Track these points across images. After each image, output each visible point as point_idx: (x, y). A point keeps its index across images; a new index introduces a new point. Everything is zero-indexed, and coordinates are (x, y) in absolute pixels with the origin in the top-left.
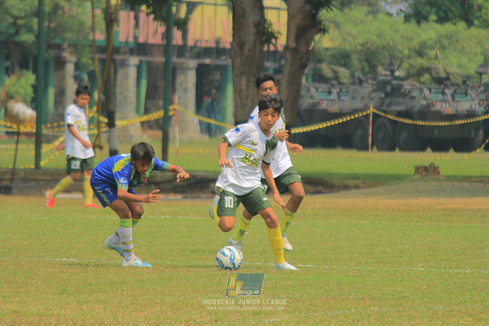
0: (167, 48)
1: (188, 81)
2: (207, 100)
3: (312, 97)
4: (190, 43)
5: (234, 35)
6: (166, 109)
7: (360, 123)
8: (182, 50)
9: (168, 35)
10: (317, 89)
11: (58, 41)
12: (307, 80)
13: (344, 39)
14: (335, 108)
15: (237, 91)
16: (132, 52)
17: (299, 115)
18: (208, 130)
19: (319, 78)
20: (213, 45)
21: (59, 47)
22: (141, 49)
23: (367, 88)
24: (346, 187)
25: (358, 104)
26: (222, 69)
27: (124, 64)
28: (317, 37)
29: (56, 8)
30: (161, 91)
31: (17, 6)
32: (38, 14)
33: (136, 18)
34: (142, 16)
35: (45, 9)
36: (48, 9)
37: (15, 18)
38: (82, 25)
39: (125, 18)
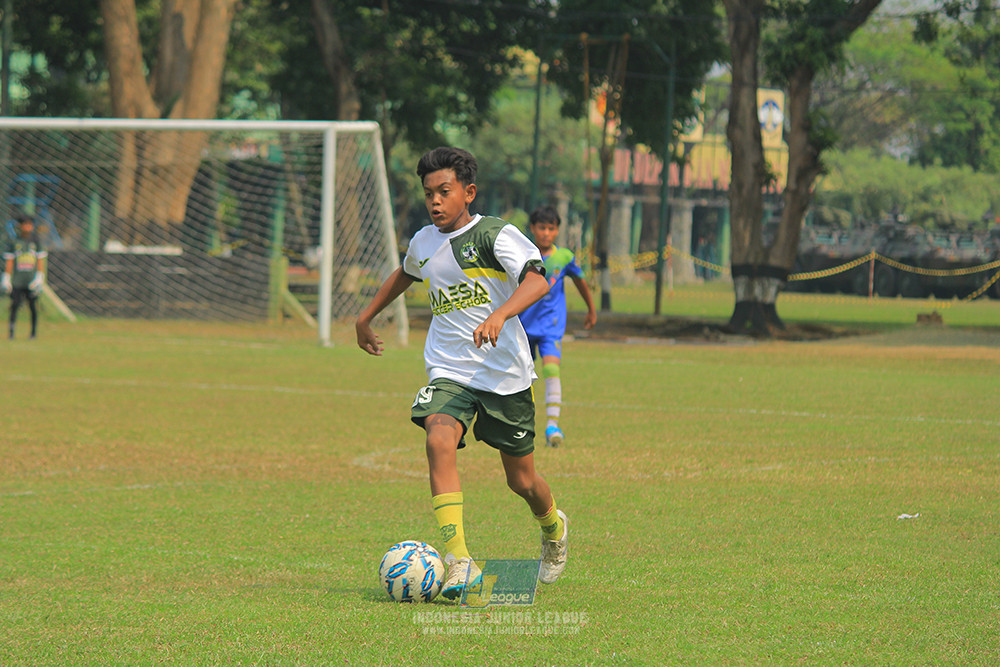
0: (663, 189)
1: (684, 222)
2: (702, 243)
3: (812, 240)
4: (687, 183)
5: (732, 176)
6: (660, 250)
7: (862, 270)
8: (678, 191)
9: (664, 175)
10: (818, 233)
11: (550, 180)
12: (807, 223)
13: (846, 183)
14: (835, 253)
15: (735, 235)
16: (627, 192)
17: (798, 258)
18: (703, 273)
19: (819, 221)
20: (709, 186)
21: (552, 187)
22: (636, 189)
23: (869, 233)
24: (845, 334)
25: (859, 249)
26: (719, 211)
27: (618, 204)
28: (819, 179)
29: (551, 146)
30: (656, 232)
31: (511, 144)
32: (533, 152)
33: (632, 158)
34: (638, 157)
35: (540, 149)
36: (542, 146)
37: (510, 157)
38: (575, 165)
39: (621, 157)
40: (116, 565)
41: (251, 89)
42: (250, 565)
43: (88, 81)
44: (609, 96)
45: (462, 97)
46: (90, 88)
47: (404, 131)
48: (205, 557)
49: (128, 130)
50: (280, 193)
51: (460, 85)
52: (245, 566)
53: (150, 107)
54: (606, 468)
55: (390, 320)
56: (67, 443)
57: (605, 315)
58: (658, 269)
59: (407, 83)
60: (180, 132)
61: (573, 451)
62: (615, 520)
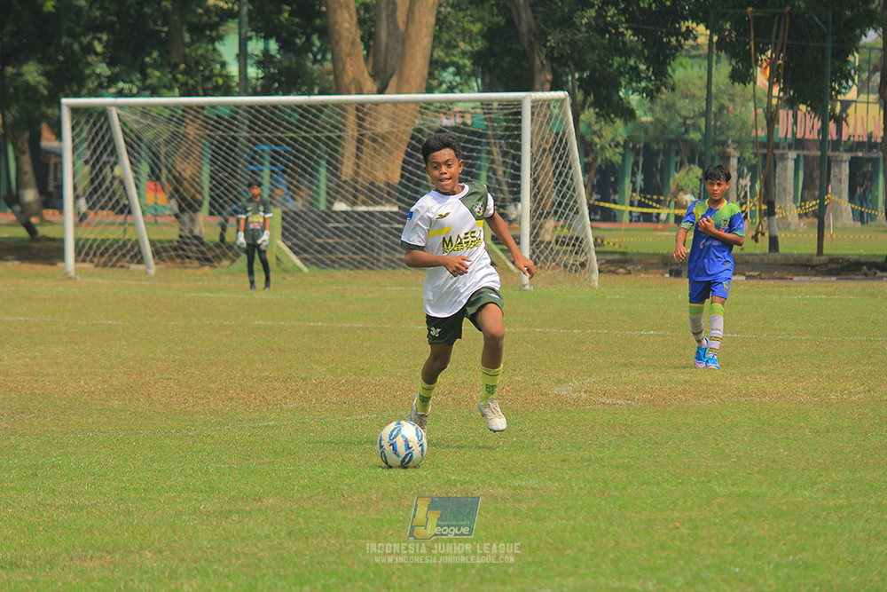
0: (822, 143)
1: (842, 172)
2: (860, 190)
4: (844, 138)
6: (821, 199)
8: (836, 145)
9: (824, 130)
11: (723, 138)
16: (790, 147)
18: (860, 217)
20: (865, 139)
21: (724, 144)
22: (799, 144)
26: (873, 161)
27: (783, 158)
29: (722, 108)
30: (817, 182)
31: (686, 107)
32: (706, 114)
33: (795, 116)
34: (800, 115)
35: (712, 110)
36: (714, 109)
37: (685, 118)
38: (744, 123)
39: (784, 115)
40: (350, 486)
41: (455, 64)
42: (466, 483)
43: (315, 61)
44: (772, 63)
45: (642, 67)
46: (316, 67)
47: (591, 98)
48: (426, 477)
49: (350, 104)
50: (484, 155)
51: (640, 55)
52: (461, 485)
53: (369, 84)
54: (778, 392)
55: (583, 265)
56: (304, 380)
57: (773, 256)
58: (820, 215)
59: (593, 56)
60: (395, 103)
61: (748, 378)
62: (788, 438)
